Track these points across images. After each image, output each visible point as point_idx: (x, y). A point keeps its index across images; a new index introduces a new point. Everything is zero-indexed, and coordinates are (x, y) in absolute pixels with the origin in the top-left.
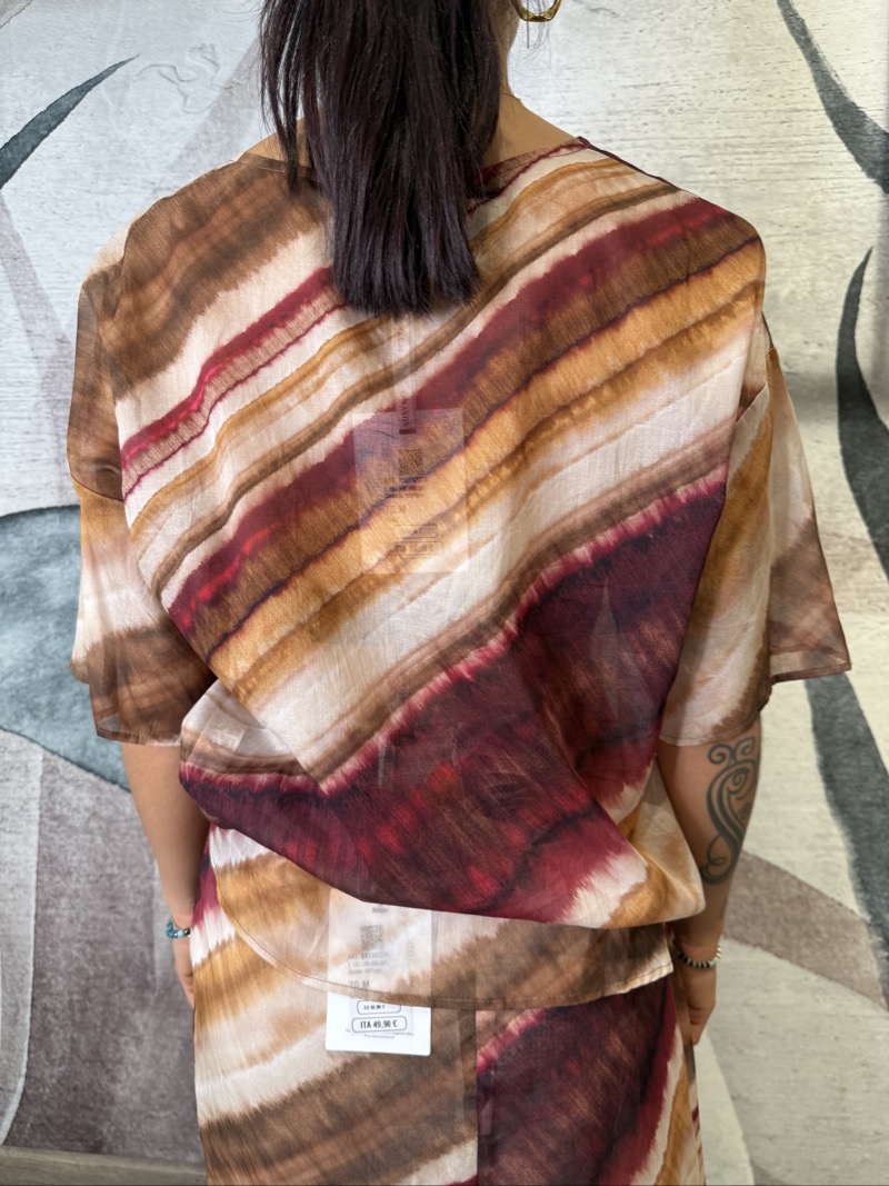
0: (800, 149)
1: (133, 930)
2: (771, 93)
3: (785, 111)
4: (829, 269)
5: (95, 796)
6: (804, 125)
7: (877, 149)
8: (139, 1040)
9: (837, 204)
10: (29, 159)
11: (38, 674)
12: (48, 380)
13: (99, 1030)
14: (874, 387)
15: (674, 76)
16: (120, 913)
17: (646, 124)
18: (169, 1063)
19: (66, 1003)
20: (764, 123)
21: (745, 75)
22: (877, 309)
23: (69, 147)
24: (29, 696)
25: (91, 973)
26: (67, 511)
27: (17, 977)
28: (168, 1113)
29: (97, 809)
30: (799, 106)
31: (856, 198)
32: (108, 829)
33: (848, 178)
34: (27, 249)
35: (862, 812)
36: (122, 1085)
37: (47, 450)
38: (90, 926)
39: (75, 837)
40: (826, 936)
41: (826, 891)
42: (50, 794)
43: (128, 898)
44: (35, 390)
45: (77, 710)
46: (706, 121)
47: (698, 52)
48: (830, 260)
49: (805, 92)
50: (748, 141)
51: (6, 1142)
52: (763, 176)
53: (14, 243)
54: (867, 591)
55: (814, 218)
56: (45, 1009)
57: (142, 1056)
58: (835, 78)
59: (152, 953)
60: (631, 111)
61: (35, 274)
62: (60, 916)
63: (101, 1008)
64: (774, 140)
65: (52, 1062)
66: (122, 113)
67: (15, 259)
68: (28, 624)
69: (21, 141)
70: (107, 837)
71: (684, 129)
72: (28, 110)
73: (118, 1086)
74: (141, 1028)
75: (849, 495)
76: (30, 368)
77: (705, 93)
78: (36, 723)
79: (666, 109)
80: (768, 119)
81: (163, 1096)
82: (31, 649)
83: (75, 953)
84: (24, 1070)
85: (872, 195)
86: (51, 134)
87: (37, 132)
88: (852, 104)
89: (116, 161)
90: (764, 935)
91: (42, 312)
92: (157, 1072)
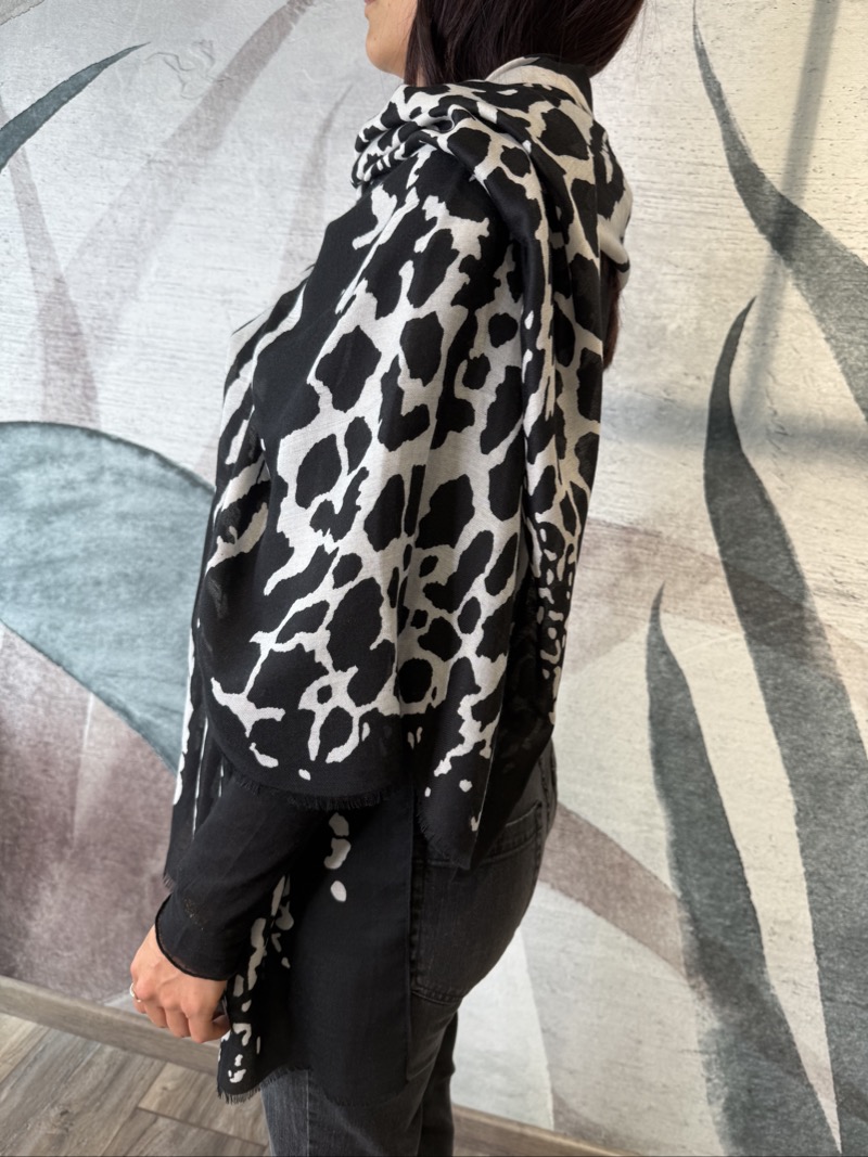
0: (703, 199)
1: (60, 793)
2: (683, 145)
3: (694, 164)
4: (714, 311)
5: (42, 673)
6: (708, 179)
7: (771, 208)
8: (54, 888)
9: (729, 254)
10: (50, 121)
11: (8, 562)
12: (44, 313)
13: (23, 872)
14: (742, 422)
16: (51, 777)
18: (76, 911)
20: (672, 172)
21: (662, 127)
22: (753, 353)
23: (83, 115)
26: (47, 427)
28: (70, 954)
29: (43, 685)
30: (706, 161)
31: (747, 250)
32: (50, 704)
33: (743, 232)
34: (40, 198)
35: (685, 799)
36: (36, 923)
37: (36, 372)
39: (22, 705)
40: (640, 903)
41: (646, 863)
43: (59, 765)
44: (34, 320)
45: (36, 598)
47: (623, 100)
48: (716, 303)
49: (713, 148)
50: (656, 186)
52: (666, 220)
53: (29, 191)
54: (711, 603)
55: (708, 263)
57: (55, 902)
58: (742, 140)
59: (73, 815)
61: (43, 220)
63: (26, 855)
64: (681, 188)
66: (130, 91)
67: (29, 205)
69: (46, 104)
70: (48, 712)
72: (54, 78)
73: (33, 924)
74: (57, 877)
75: (707, 516)
76: (31, 300)
77: (625, 138)
80: (677, 169)
81: (68, 938)
83: (11, 804)
85: (761, 250)
86: (71, 101)
87: (59, 97)
88: (755, 165)
89: (121, 132)
90: (587, 893)
91: (46, 253)
92: (65, 917)
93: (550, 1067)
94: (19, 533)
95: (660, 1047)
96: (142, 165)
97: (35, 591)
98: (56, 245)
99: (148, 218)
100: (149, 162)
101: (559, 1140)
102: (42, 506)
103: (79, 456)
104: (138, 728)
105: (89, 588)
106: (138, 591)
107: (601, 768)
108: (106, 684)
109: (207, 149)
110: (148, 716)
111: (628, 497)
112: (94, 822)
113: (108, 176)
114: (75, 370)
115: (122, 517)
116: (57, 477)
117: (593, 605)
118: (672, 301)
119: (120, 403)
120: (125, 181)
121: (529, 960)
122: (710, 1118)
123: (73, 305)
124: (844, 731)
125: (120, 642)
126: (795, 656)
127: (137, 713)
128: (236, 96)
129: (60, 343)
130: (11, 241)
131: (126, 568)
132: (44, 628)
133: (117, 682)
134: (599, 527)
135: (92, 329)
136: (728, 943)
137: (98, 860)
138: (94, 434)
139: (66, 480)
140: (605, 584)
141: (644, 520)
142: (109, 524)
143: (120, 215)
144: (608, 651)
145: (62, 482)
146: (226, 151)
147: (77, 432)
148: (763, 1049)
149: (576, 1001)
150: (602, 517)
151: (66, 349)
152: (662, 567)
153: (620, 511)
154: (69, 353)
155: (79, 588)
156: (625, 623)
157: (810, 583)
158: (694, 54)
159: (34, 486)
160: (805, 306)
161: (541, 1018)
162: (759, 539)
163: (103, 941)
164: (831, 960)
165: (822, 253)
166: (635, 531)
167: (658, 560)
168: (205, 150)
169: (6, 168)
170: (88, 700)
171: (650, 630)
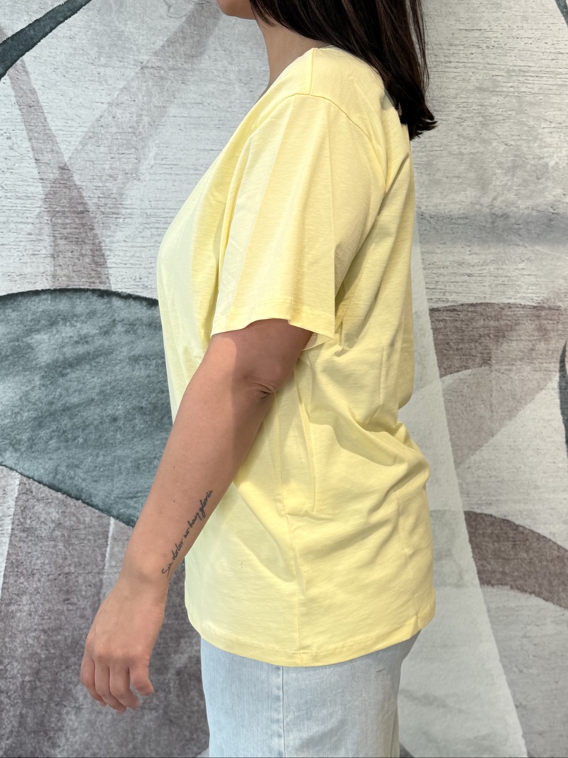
0: (563, 76)
1: (82, 616)
2: (546, 41)
3: (554, 53)
5: (60, 511)
6: (565, 63)
8: (78, 709)
10: (47, 37)
11: (22, 416)
12: (50, 196)
13: (45, 704)
15: (490, 26)
16: (76, 604)
17: (472, 54)
18: (102, 726)
19: (18, 684)
20: (541, 59)
21: (531, 29)
23: (79, 32)
24: (13, 434)
25: (43, 656)
26: (58, 293)
29: (62, 521)
30: (562, 51)
32: (69, 536)
34: (41, 101)
36: (62, 748)
37: (45, 247)
38: (46, 617)
39: (41, 544)
42: (22, 511)
43: (81, 591)
44: (40, 203)
45: (53, 443)
46: (508, 55)
47: (504, 13)
49: (566, 43)
50: (532, 69)
52: (540, 92)
53: (30, 95)
57: (80, 722)
60: (464, 45)
61: (46, 119)
62: (20, 611)
63: (48, 686)
64: (548, 70)
66: (122, 12)
67: (30, 107)
68: (17, 378)
69: (42, 23)
70: (68, 543)
71: (495, 59)
72: (50, 3)
73: (57, 750)
74: (80, 699)
76: (36, 187)
77: (508, 38)
78: (18, 455)
79: (484, 46)
80: (544, 57)
82: (18, 397)
83: (31, 641)
86: (66, 21)
87: (55, 18)
89: (115, 45)
90: (537, 585)
91: (49, 146)
92: (92, 735)
93: (525, 735)
94: (33, 388)
96: (137, 70)
97: (51, 438)
98: (58, 139)
99: (144, 113)
100: (142, 68)
102: (57, 361)
103: (92, 314)
105: (106, 425)
106: (152, 420)
107: (537, 487)
108: (127, 506)
109: (193, 57)
111: (535, 285)
113: (106, 81)
114: (84, 242)
115: (135, 360)
116: (72, 334)
117: (519, 366)
118: (550, 146)
119: (128, 266)
120: (122, 84)
121: (500, 652)
123: (79, 189)
125: (138, 468)
129: (68, 221)
130: (13, 138)
131: (139, 402)
132: (63, 468)
133: (136, 503)
134: (517, 309)
135: (98, 206)
138: (107, 294)
139: (79, 335)
140: (526, 350)
141: (547, 300)
142: (124, 368)
143: (118, 112)
144: (533, 399)
145: (76, 339)
146: (209, 57)
147: (89, 293)
150: (518, 301)
151: (75, 226)
152: (563, 331)
153: (530, 295)
154: (76, 228)
155: (96, 427)
156: (542, 376)
159: (46, 345)
161: (514, 696)
163: (131, 746)
166: (542, 308)
167: (560, 326)
168: (192, 57)
169: (6, 77)
170: (109, 524)
171: (560, 377)
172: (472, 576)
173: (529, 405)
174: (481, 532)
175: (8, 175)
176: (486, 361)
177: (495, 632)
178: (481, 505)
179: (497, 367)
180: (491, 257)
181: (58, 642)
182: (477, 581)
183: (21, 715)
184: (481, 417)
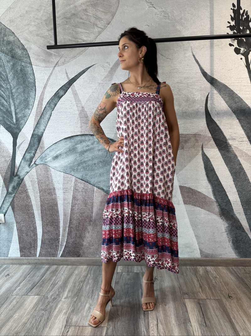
0: (198, 78)
1: (89, 210)
2: (193, 70)
3: (196, 73)
4: (203, 96)
5: (84, 185)
6: (198, 75)
7: (209, 78)
8: (89, 232)
9: (204, 86)
10: (79, 79)
11: (75, 164)
12: (80, 114)
13: (81, 231)
14: (211, 113)
15: (179, 68)
16: (87, 207)
17: (175, 75)
18: (94, 236)
19: (75, 226)
21: (190, 68)
22: (211, 101)
23: (85, 77)
24: (73, 168)
25: (81, 219)
26: (82, 135)
27: (66, 221)
28: (93, 247)
29: (84, 188)
31: (207, 85)
32: (86, 191)
33: (205, 82)
34: (77, 93)
35: (213, 182)
37: (79, 125)
38: (81, 210)
39: (80, 193)
40: (209, 204)
41: (208, 196)
42: (75, 185)
43: (89, 204)
44: (78, 115)
45: (82, 170)
46: (184, 74)
48: (203, 94)
49: (198, 70)
50: (190, 77)
51: (61, 257)
52: (193, 82)
53: (75, 92)
54: (212, 145)
55: (201, 88)
56: (71, 227)
57: (89, 235)
58: (203, 68)
59: (92, 214)
60: (173, 73)
61: (79, 97)
62: (76, 208)
63: (82, 226)
64: (194, 77)
65: (71, 238)
66: (94, 72)
67: (75, 94)
68: (74, 155)
69: (78, 76)
70: (86, 193)
71: (181, 75)
72: (79, 71)
73: (84, 242)
74: (89, 230)
75: (208, 130)
76: (77, 112)
77: (184, 70)
78: (74, 172)
79: (178, 72)
80: (193, 74)
81: (92, 244)
82: (74, 159)
83: (78, 216)
84: (66, 241)
85: (209, 85)
86: (83, 75)
87: (80, 74)
88: (205, 72)
89: (93, 79)
91: (79, 103)
92: (92, 238)
93: (198, 243)
94: (77, 157)
95: (218, 233)
97: (81, 169)
98: (81, 101)
100: (99, 84)
101: (202, 259)
102: (82, 151)
103: (89, 140)
104: (106, 192)
105: (93, 165)
106: (103, 164)
107: (197, 180)
110: (107, 189)
111: (194, 129)
112: (97, 215)
113: (91, 87)
114: (87, 124)
115: (99, 150)
117: (191, 149)
118: (196, 95)
120: (95, 88)
121: (190, 222)
122: (230, 245)
123: (86, 112)
124: (238, 163)
125: (101, 175)
126: (227, 151)
127: (105, 189)
128: (115, 71)
129: (84, 119)
130: (72, 101)
131: (101, 160)
132: (84, 175)
133: (100, 183)
134: (190, 135)
136: (226, 208)
137: (98, 223)
140: (193, 145)
141: (197, 132)
142: (97, 152)
143: (94, 94)
144: (195, 157)
145: (86, 146)
148: (237, 228)
149: (201, 228)
150: (190, 133)
153: (193, 132)
155: (91, 166)
156: (197, 151)
157: (227, 138)
158: (193, 56)
159: (80, 147)
160: (217, 93)
161: (194, 233)
162: (217, 132)
164: (245, 206)
165: (218, 84)
166: (196, 135)
167: (201, 139)
169: (70, 88)
170: (94, 189)
171: (202, 152)
172: (181, 201)
173: (195, 159)
174: (183, 191)
175: (71, 109)
176: (183, 148)
177: (189, 216)
178: (183, 184)
179: (185, 150)
180: (182, 123)
181: (84, 216)
182: (183, 203)
183: (76, 233)
184: (182, 162)
